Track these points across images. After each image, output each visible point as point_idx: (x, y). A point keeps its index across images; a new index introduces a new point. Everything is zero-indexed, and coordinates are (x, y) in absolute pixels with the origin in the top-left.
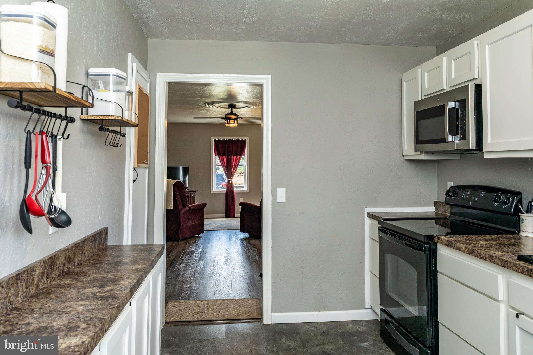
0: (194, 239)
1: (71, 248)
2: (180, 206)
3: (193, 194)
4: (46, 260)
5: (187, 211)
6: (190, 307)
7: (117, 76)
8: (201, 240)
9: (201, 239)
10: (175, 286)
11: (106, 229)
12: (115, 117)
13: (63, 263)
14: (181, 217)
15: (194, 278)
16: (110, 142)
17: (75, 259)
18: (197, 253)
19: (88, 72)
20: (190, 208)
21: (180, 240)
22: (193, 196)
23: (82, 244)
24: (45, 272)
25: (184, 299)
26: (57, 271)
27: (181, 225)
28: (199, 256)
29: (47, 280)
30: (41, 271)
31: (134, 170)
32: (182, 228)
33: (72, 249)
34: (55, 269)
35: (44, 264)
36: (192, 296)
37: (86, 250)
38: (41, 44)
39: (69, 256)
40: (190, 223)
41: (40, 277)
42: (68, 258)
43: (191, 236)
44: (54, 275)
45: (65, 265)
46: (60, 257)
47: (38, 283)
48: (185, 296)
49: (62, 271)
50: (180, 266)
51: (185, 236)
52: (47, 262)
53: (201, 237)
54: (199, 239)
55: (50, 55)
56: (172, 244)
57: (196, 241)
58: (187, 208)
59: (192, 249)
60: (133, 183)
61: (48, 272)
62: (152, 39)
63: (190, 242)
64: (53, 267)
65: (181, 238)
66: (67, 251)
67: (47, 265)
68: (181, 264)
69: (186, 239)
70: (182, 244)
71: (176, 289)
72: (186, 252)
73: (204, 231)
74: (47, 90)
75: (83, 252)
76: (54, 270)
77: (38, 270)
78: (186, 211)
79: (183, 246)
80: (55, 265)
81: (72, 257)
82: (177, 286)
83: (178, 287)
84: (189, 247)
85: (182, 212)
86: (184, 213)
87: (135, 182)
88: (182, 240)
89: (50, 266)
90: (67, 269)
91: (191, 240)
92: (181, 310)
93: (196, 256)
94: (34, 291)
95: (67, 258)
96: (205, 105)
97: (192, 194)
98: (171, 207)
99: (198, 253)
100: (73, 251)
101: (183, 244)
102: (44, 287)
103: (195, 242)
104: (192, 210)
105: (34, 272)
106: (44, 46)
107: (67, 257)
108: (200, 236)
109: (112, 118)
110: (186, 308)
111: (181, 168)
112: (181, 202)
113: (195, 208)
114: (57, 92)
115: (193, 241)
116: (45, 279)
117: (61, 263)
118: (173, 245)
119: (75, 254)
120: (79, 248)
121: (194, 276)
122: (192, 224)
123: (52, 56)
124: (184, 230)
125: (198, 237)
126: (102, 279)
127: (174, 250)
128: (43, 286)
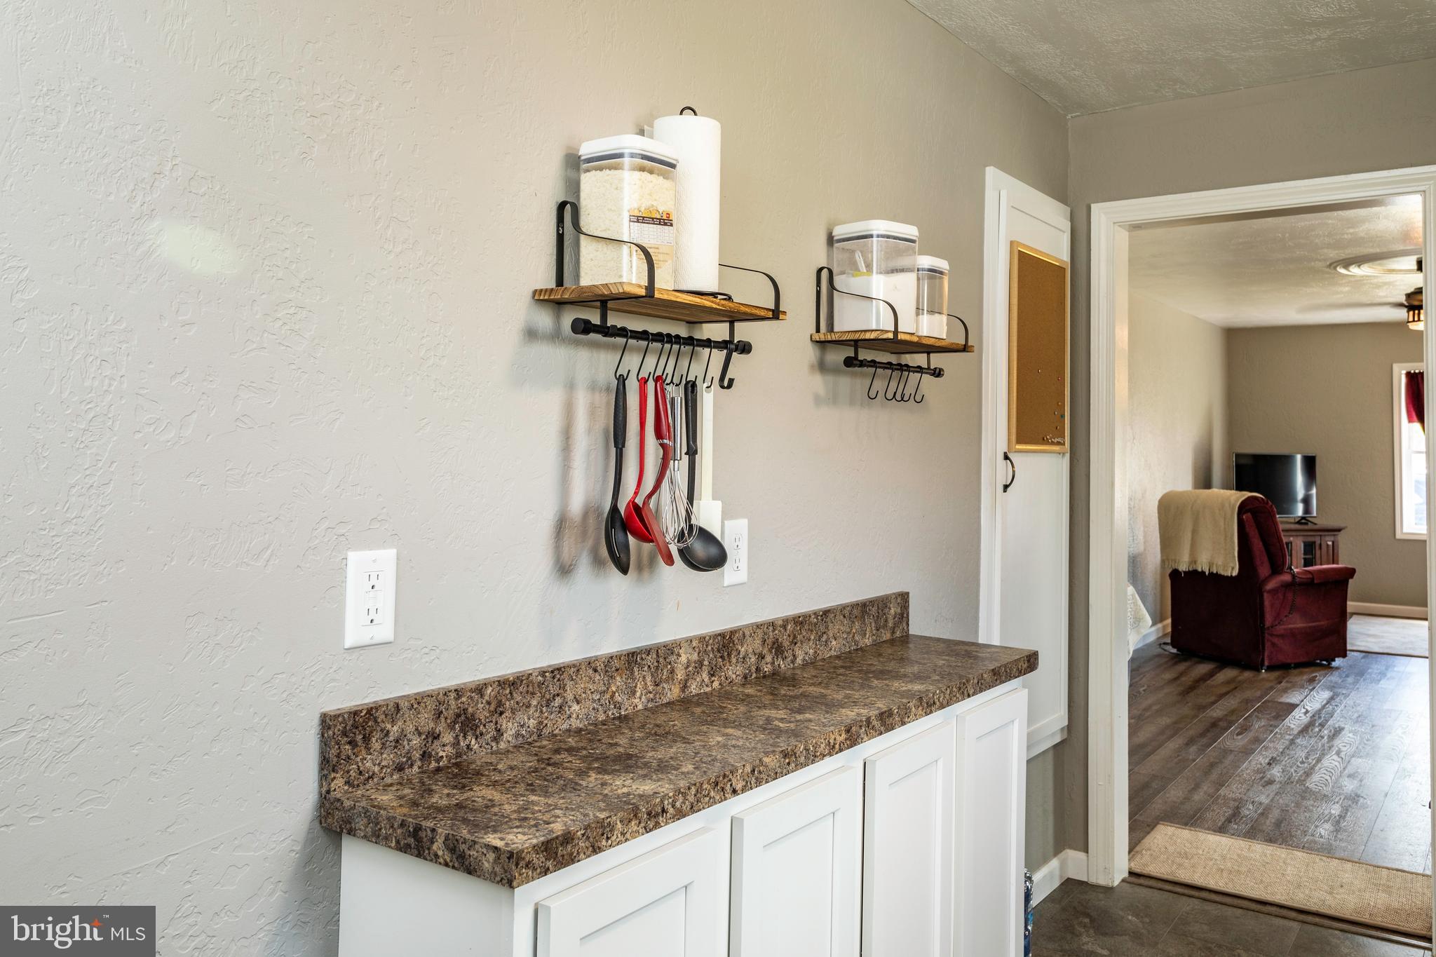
0: (1313, 672)
1: (780, 622)
2: (1264, 570)
3: (1332, 538)
4: (708, 638)
5: (1287, 586)
6: (1215, 851)
7: (888, 237)
8: (1334, 678)
9: (1336, 673)
10: (1197, 787)
11: (904, 598)
12: (879, 332)
13: (757, 651)
14: (1267, 603)
15: (1263, 778)
16: (895, 393)
17: (796, 649)
18: (1304, 711)
19: (832, 233)
20: (1294, 576)
21: (1265, 668)
22: (1330, 543)
23: (817, 619)
24: (706, 663)
25: (1208, 829)
26: (739, 665)
27: (1268, 624)
28: (1305, 720)
29: (710, 679)
30: (695, 657)
31: (1006, 457)
32: (1272, 635)
33: (784, 627)
34: (734, 660)
35: (701, 645)
36: (1236, 824)
37: (831, 635)
38: (636, 206)
39: (777, 639)
40: (1297, 623)
41: (690, 669)
42: (774, 643)
43: (1302, 660)
44: (730, 673)
45: (763, 658)
46: (747, 637)
47: (686, 681)
48: (1215, 821)
49: (753, 669)
50: (1235, 737)
51: (1282, 658)
52: (711, 641)
53: (1337, 668)
54: (1326, 674)
55: (660, 224)
56: (1236, 677)
57: (1317, 676)
58: (1286, 578)
59: (1293, 698)
60: (1005, 491)
61: (714, 663)
62: (1078, 116)
63: (1297, 679)
64: (729, 655)
65: (1266, 663)
66: (771, 628)
67: (710, 648)
68: (1238, 735)
69: (1283, 668)
70: (1268, 680)
71: (1197, 797)
72: (1270, 704)
73: (1348, 652)
74: (629, 296)
75: (820, 637)
76: (730, 662)
77: (686, 653)
78: (1282, 586)
79: (1268, 685)
80: (734, 653)
81: (786, 644)
82: (1200, 790)
83: (1205, 793)
84: (1285, 690)
85: (1271, 585)
86: (1274, 592)
87: (1009, 489)
88: (1271, 668)
89: (719, 651)
90: (769, 666)
91: (1302, 674)
92: (1186, 853)
93: (1297, 719)
94: (676, 695)
95: (770, 644)
96: (1335, 268)
97: (1327, 538)
98: (1233, 568)
99: (1307, 712)
100: (788, 632)
101: (1271, 681)
102: (702, 691)
103: (1312, 680)
104: (1301, 584)
105: (675, 657)
106: (643, 209)
107: (769, 642)
108: (1334, 664)
109: (873, 336)
110: (1201, 852)
111: (1299, 458)
112: (1266, 559)
113: (1313, 579)
114: (657, 295)
115: (1305, 677)
116: (705, 676)
117: (750, 650)
118: (1240, 678)
119: (795, 637)
120: (806, 627)
121: (1264, 772)
122: (1304, 625)
123: (665, 224)
124: (1275, 640)
125: (1329, 667)
126: (817, 698)
127: (1236, 694)
128: (700, 689)
